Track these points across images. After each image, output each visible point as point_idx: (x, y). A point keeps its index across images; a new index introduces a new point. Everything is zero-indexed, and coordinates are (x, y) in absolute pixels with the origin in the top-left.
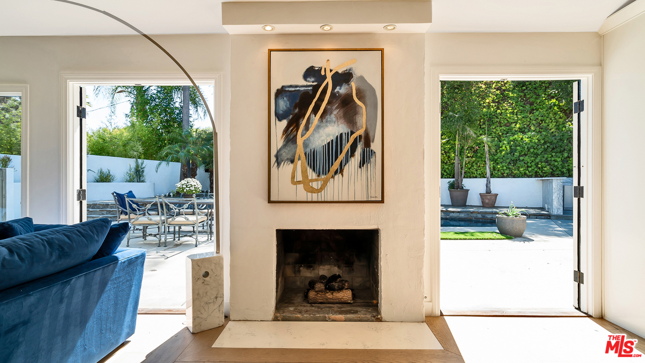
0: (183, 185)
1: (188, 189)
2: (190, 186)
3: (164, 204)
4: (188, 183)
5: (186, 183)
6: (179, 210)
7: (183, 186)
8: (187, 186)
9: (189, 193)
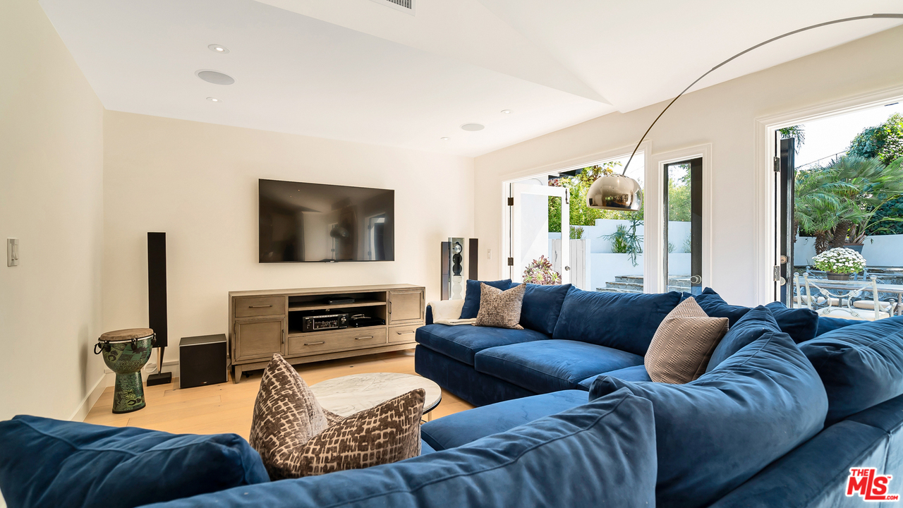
0: (829, 258)
1: (841, 265)
2: (844, 260)
3: (807, 288)
4: (839, 255)
5: (836, 255)
6: (840, 299)
7: (831, 260)
8: (837, 260)
9: (840, 272)
